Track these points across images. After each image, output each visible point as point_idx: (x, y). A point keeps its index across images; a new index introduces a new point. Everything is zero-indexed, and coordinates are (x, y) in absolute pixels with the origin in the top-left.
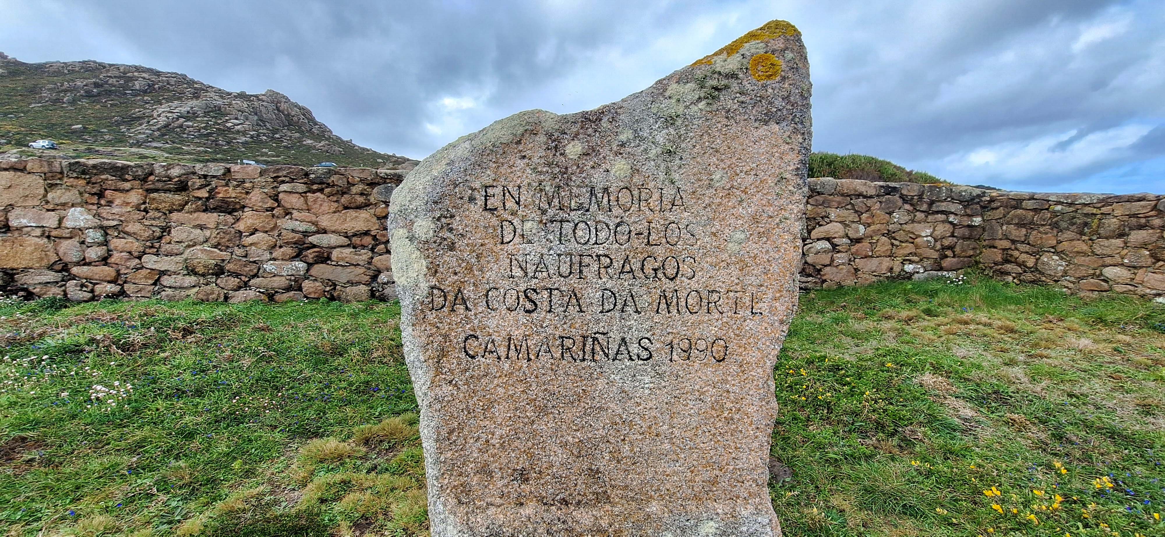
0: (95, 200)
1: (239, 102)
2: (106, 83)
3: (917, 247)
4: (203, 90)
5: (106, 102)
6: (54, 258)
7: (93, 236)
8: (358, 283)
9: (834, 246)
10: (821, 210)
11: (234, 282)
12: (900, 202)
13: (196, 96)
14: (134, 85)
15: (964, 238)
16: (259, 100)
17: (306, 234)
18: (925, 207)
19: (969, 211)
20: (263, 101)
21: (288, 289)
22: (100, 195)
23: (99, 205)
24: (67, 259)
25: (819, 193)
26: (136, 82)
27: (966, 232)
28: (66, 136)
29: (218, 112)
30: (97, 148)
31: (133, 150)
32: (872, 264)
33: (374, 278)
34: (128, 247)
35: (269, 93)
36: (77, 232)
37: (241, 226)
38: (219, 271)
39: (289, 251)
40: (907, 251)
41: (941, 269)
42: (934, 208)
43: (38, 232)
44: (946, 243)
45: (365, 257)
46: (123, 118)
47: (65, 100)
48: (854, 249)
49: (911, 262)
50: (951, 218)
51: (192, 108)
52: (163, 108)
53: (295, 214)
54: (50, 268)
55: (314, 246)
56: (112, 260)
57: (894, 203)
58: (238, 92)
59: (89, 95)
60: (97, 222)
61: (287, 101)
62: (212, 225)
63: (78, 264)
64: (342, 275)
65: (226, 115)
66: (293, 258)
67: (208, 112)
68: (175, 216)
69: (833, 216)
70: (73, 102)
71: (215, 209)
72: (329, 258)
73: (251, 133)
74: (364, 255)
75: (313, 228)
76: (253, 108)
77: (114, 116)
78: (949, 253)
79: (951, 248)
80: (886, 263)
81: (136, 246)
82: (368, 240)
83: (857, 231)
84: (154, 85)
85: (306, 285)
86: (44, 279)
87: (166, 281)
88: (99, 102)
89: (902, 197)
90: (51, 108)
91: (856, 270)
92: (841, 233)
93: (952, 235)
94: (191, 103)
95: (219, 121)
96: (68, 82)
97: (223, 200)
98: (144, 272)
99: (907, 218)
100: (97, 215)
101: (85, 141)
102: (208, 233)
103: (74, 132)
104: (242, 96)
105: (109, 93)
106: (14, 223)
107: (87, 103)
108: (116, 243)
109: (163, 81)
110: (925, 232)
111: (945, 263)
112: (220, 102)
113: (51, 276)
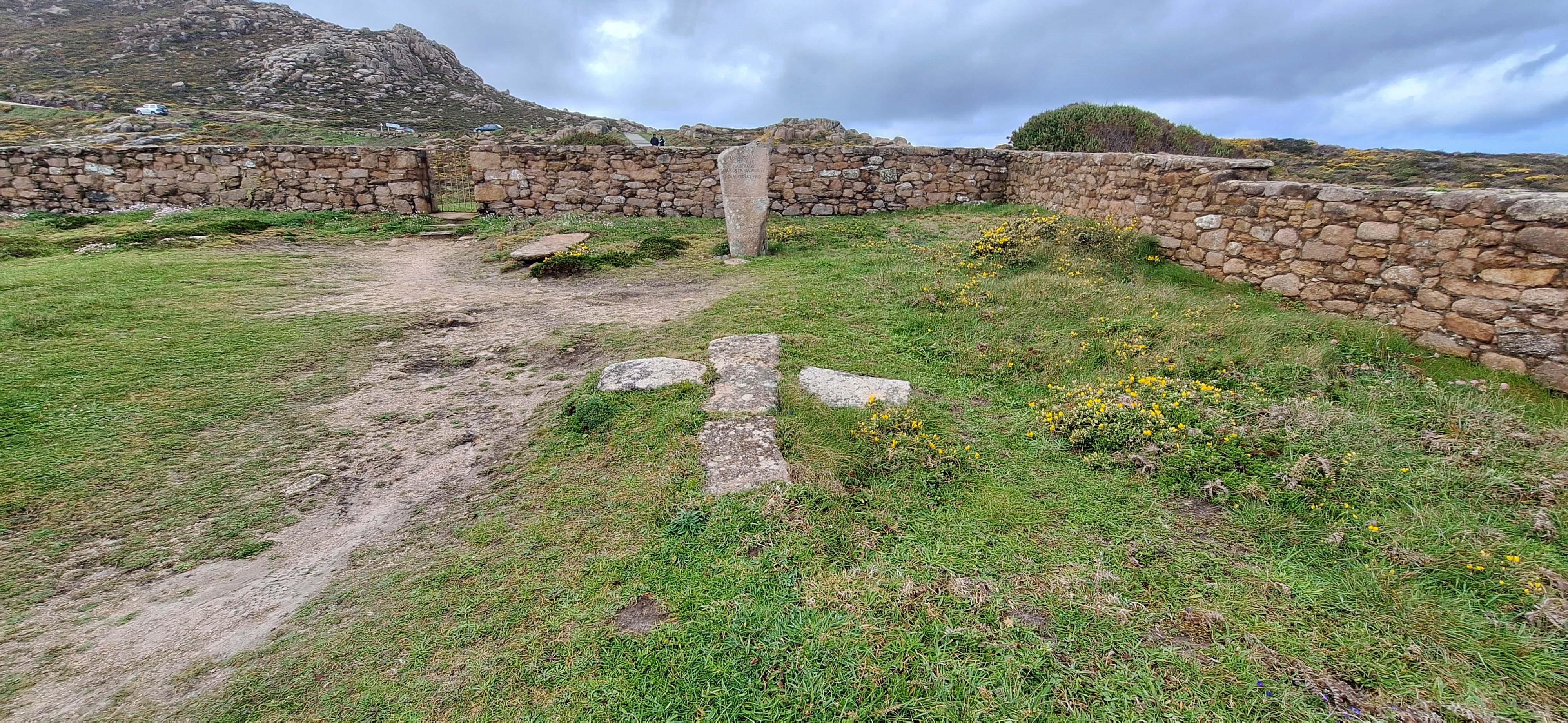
0: (523, 165)
1: (363, 43)
2: (194, 21)
3: (965, 186)
4: (315, 27)
5: (199, 48)
6: (506, 196)
7: (524, 184)
8: (651, 208)
9: (914, 185)
10: (905, 165)
11: (590, 207)
12: (954, 159)
13: (308, 37)
14: (228, 24)
15: (996, 180)
16: (387, 39)
17: (624, 182)
18: (969, 162)
19: (998, 164)
20: (393, 41)
21: (617, 211)
22: (526, 163)
23: (525, 168)
24: (512, 196)
25: (904, 155)
26: (230, 20)
27: (997, 177)
28: (169, 98)
29: (339, 58)
30: (211, 113)
31: (253, 113)
32: (937, 196)
33: (659, 205)
34: (539, 190)
35: (399, 29)
36: (517, 182)
37: (592, 178)
38: (583, 202)
39: (616, 191)
40: (959, 189)
41: (981, 199)
42: (976, 163)
43: (498, 182)
44: (983, 183)
45: (654, 194)
46: (229, 71)
47: (150, 47)
48: (926, 187)
49: (961, 195)
50: (987, 168)
51: (309, 54)
52: (272, 56)
53: (619, 171)
54: (504, 201)
55: (628, 188)
56: (532, 196)
57: (949, 159)
58: (360, 29)
59: (177, 40)
60: (524, 177)
61: (423, 39)
62: (578, 178)
63: (516, 199)
64: (643, 203)
65: (352, 62)
66: (618, 195)
67: (330, 59)
68: (560, 173)
69: (912, 168)
70: (161, 51)
71: (579, 170)
72: (636, 194)
73: (386, 86)
74: (654, 193)
75: (628, 179)
76: (382, 51)
77: (217, 69)
78: (985, 189)
79: (987, 186)
80: (946, 195)
81: (543, 189)
82: (655, 184)
83: (928, 177)
84: (252, 23)
85: (625, 208)
86: (502, 206)
87: (557, 207)
88: (191, 49)
89: (955, 156)
90: (137, 60)
91: (927, 200)
92: (918, 178)
93: (988, 179)
94: (305, 47)
95: (345, 71)
96: (149, 23)
97: (583, 165)
98: (547, 202)
99: (959, 169)
100: (525, 173)
101: (192, 103)
102: (576, 182)
103: (176, 91)
104: (365, 34)
105: (200, 36)
106: (486, 178)
107: (178, 51)
108: (534, 187)
109: (263, 18)
110: (970, 176)
111: (983, 196)
112: (340, 45)
113: (505, 205)
